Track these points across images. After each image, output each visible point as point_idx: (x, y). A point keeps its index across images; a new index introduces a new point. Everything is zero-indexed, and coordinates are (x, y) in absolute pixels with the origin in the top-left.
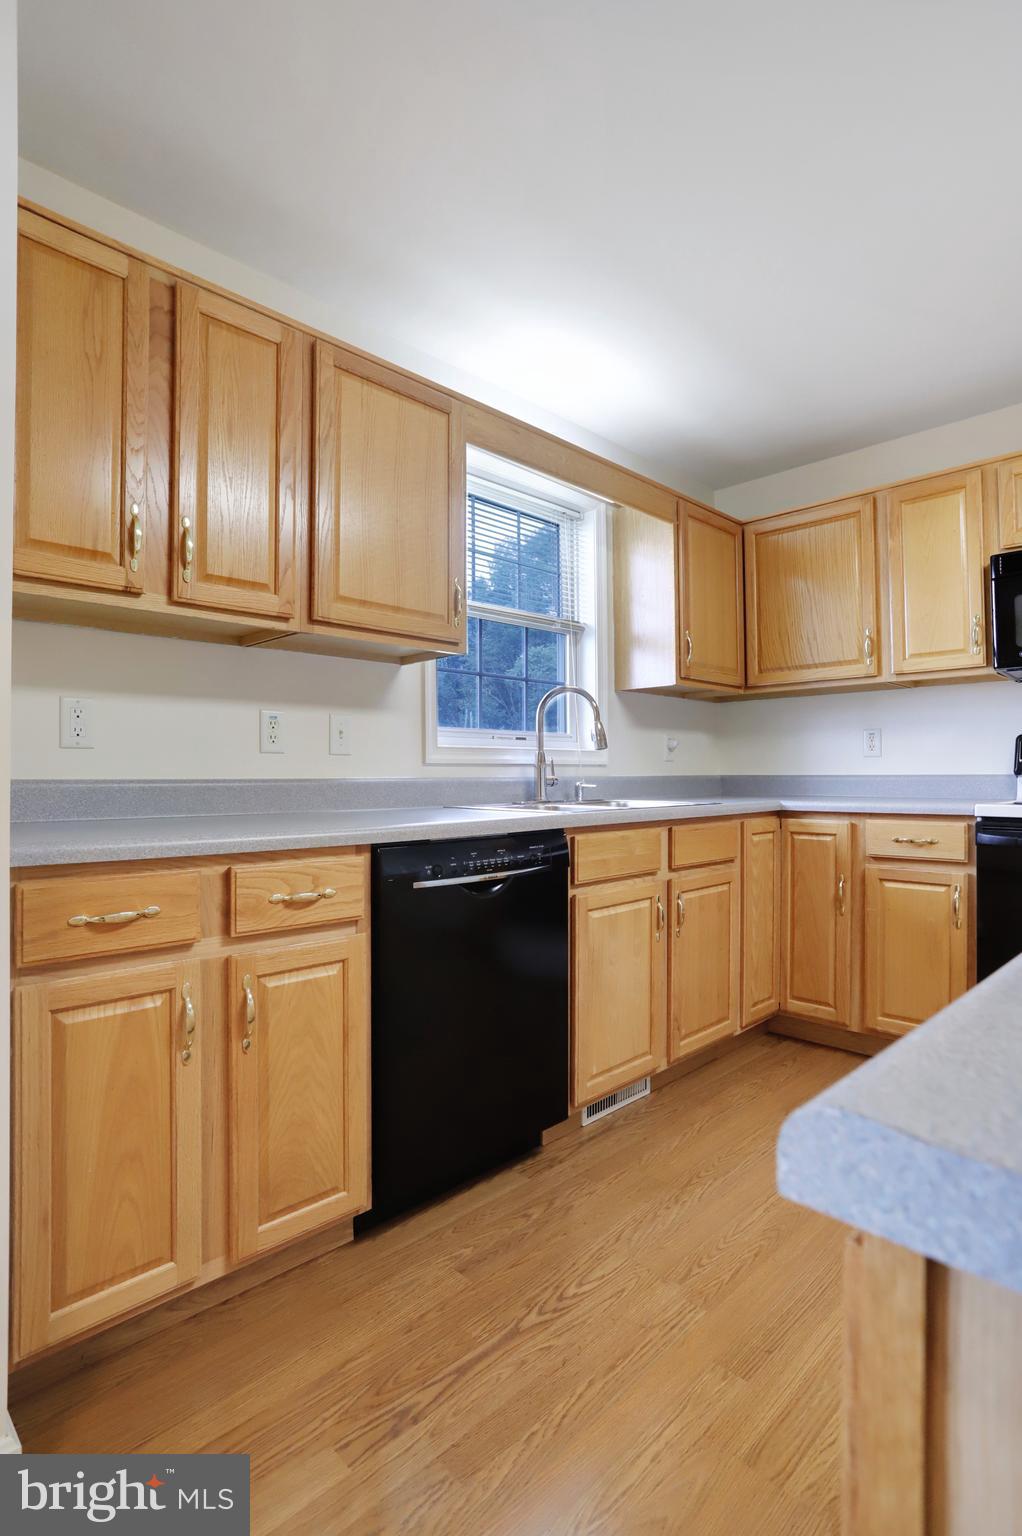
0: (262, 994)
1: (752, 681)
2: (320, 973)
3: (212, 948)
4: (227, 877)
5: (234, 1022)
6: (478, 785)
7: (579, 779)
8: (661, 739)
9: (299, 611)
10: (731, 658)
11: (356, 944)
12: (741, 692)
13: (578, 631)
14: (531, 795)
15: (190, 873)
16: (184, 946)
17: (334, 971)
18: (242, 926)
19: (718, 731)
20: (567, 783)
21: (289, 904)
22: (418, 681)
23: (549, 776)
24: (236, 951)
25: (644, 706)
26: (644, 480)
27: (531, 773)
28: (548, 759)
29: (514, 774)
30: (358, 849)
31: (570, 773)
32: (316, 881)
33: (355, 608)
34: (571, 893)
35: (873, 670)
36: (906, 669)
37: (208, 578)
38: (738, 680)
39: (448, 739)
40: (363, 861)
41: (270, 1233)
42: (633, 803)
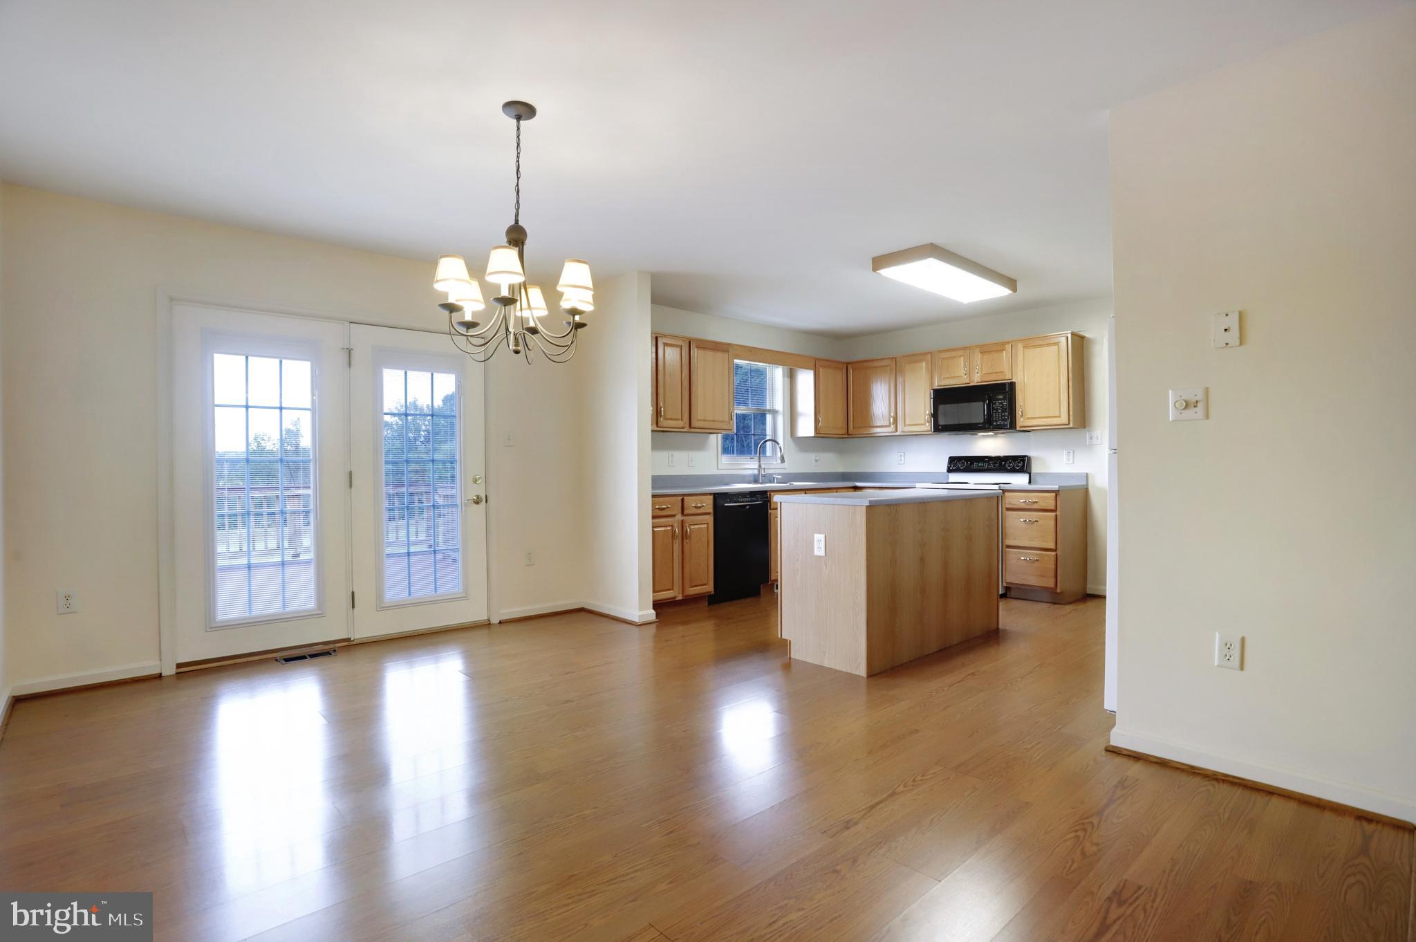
0: (690, 529)
1: (850, 432)
2: (703, 526)
3: (679, 517)
4: (683, 500)
5: (684, 536)
6: (736, 476)
7: (774, 474)
8: (812, 456)
9: (687, 425)
10: (841, 423)
11: (710, 519)
12: (846, 436)
13: (774, 412)
14: (756, 481)
15: (675, 498)
16: (673, 516)
17: (705, 526)
18: (686, 512)
19: (840, 451)
20: (770, 475)
21: (696, 507)
22: (715, 440)
23: (763, 473)
24: (685, 518)
25: (803, 444)
26: (799, 355)
27: (756, 472)
28: (763, 467)
29: (750, 472)
30: (711, 494)
31: (771, 471)
32: (701, 502)
33: (702, 422)
34: (770, 511)
35: (894, 430)
36: (906, 430)
37: (666, 419)
38: (844, 431)
39: (725, 460)
40: (712, 497)
41: (692, 591)
42: (795, 483)
